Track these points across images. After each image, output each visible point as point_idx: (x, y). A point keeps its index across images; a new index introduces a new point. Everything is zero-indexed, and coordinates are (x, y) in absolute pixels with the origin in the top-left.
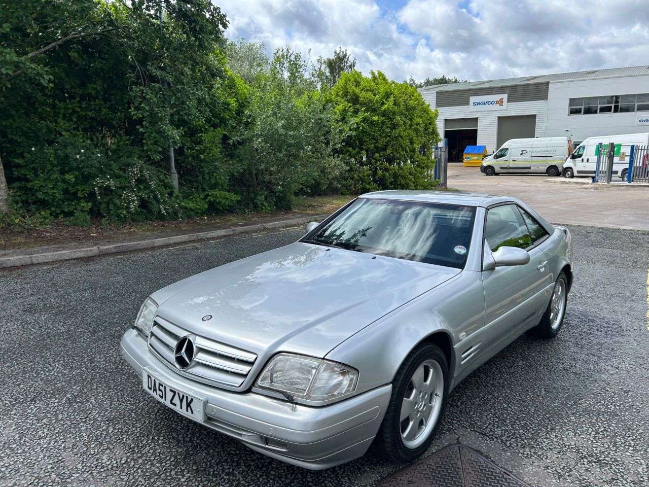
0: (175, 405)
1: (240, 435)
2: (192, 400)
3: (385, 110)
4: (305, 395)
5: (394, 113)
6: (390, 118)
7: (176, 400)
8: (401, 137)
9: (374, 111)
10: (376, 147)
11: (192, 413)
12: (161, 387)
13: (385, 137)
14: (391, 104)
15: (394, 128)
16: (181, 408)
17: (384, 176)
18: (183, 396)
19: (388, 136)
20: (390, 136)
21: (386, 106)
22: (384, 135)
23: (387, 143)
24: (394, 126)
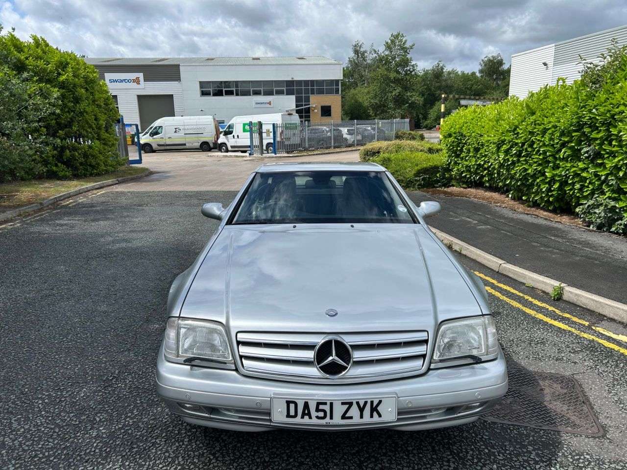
0: (351, 418)
1: (424, 417)
2: (380, 402)
3: (63, 82)
4: (483, 351)
5: (75, 86)
6: (71, 91)
7: (354, 411)
8: (87, 112)
9: (48, 81)
10: (58, 124)
11: (380, 416)
12: (321, 407)
13: (68, 112)
14: (71, 74)
15: (78, 102)
16: (362, 417)
17: (73, 156)
18: (366, 403)
19: (72, 111)
20: (74, 111)
21: (64, 77)
22: (67, 110)
23: (71, 119)
24: (77, 100)
